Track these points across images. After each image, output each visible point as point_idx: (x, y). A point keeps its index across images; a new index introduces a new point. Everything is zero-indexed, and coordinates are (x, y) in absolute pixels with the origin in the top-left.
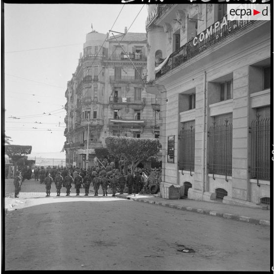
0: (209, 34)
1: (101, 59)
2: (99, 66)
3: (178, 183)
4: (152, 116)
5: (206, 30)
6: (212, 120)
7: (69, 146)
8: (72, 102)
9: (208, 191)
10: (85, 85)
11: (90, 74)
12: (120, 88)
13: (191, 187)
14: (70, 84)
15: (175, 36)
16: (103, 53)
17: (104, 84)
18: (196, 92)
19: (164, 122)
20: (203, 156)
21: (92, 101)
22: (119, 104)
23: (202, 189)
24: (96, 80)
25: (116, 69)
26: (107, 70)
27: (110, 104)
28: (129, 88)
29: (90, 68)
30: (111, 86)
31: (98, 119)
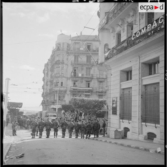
0: (143, 32)
1: (67, 50)
2: (65, 54)
3: (120, 128)
4: (97, 85)
5: (141, 30)
6: (144, 87)
7: (44, 103)
8: (47, 76)
9: (142, 134)
10: (56, 66)
11: (59, 59)
13: (129, 131)
14: (46, 65)
15: (117, 35)
16: (68, 47)
17: (68, 65)
18: (133, 70)
19: (109, 89)
20: (138, 111)
21: (60, 76)
22: (77, 77)
23: (138, 132)
24: (63, 63)
26: (69, 57)
27: (71, 77)
28: (83, 68)
29: (60, 56)
30: (72, 67)
31: (63, 87)
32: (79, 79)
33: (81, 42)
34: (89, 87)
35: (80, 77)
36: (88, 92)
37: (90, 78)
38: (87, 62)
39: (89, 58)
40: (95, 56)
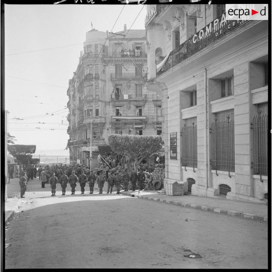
0: (208, 32)
1: (102, 57)
2: (99, 63)
3: (182, 179)
4: (153, 112)
5: (205, 28)
6: (213, 117)
7: (72, 144)
8: (74, 100)
9: (212, 186)
10: (86, 84)
11: (91, 72)
12: (121, 85)
13: (195, 183)
14: (72, 82)
15: (174, 33)
16: (103, 51)
17: (105, 81)
18: (197, 89)
19: (165, 119)
20: (205, 153)
21: (94, 99)
22: (121, 101)
23: (206, 185)
24: (97, 78)
25: (116, 66)
26: (107, 68)
27: (112, 101)
28: (130, 85)
29: (91, 66)
30: (112, 83)
31: (100, 117)
32: (125, 103)
33: (125, 42)
34: (141, 115)
35: (126, 101)
36: (140, 124)
37: (142, 101)
38: (136, 75)
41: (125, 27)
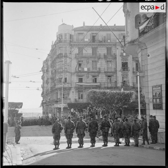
1: (69, 42)
2: (67, 46)
4: (105, 80)
10: (58, 60)
11: (62, 52)
12: (83, 61)
16: (70, 38)
17: (71, 59)
21: (63, 71)
22: (82, 72)
24: (66, 56)
25: (79, 48)
26: (73, 49)
27: (76, 72)
28: (88, 62)
29: (62, 48)
30: (76, 60)
31: (68, 83)
32: (85, 73)
33: (85, 33)
36: (96, 88)
37: (97, 72)
38: (93, 55)
39: (94, 50)
40: (101, 48)
41: (84, 24)
